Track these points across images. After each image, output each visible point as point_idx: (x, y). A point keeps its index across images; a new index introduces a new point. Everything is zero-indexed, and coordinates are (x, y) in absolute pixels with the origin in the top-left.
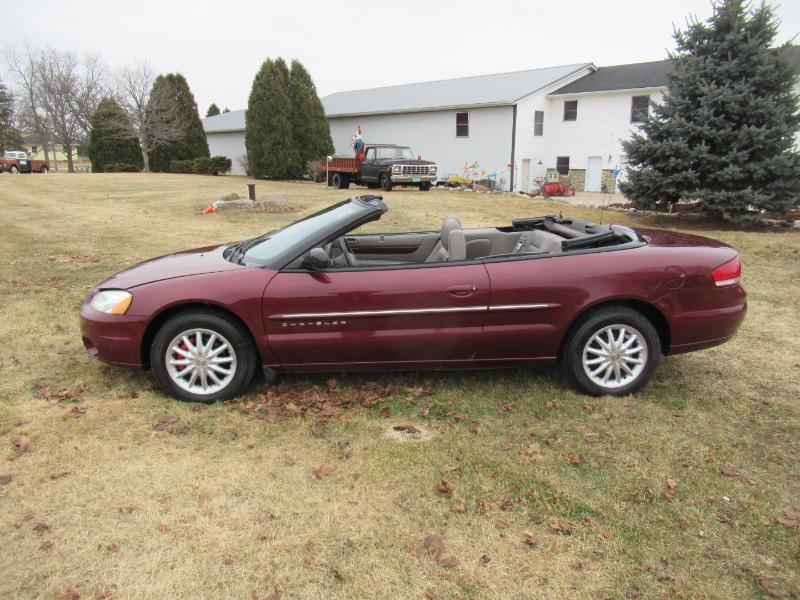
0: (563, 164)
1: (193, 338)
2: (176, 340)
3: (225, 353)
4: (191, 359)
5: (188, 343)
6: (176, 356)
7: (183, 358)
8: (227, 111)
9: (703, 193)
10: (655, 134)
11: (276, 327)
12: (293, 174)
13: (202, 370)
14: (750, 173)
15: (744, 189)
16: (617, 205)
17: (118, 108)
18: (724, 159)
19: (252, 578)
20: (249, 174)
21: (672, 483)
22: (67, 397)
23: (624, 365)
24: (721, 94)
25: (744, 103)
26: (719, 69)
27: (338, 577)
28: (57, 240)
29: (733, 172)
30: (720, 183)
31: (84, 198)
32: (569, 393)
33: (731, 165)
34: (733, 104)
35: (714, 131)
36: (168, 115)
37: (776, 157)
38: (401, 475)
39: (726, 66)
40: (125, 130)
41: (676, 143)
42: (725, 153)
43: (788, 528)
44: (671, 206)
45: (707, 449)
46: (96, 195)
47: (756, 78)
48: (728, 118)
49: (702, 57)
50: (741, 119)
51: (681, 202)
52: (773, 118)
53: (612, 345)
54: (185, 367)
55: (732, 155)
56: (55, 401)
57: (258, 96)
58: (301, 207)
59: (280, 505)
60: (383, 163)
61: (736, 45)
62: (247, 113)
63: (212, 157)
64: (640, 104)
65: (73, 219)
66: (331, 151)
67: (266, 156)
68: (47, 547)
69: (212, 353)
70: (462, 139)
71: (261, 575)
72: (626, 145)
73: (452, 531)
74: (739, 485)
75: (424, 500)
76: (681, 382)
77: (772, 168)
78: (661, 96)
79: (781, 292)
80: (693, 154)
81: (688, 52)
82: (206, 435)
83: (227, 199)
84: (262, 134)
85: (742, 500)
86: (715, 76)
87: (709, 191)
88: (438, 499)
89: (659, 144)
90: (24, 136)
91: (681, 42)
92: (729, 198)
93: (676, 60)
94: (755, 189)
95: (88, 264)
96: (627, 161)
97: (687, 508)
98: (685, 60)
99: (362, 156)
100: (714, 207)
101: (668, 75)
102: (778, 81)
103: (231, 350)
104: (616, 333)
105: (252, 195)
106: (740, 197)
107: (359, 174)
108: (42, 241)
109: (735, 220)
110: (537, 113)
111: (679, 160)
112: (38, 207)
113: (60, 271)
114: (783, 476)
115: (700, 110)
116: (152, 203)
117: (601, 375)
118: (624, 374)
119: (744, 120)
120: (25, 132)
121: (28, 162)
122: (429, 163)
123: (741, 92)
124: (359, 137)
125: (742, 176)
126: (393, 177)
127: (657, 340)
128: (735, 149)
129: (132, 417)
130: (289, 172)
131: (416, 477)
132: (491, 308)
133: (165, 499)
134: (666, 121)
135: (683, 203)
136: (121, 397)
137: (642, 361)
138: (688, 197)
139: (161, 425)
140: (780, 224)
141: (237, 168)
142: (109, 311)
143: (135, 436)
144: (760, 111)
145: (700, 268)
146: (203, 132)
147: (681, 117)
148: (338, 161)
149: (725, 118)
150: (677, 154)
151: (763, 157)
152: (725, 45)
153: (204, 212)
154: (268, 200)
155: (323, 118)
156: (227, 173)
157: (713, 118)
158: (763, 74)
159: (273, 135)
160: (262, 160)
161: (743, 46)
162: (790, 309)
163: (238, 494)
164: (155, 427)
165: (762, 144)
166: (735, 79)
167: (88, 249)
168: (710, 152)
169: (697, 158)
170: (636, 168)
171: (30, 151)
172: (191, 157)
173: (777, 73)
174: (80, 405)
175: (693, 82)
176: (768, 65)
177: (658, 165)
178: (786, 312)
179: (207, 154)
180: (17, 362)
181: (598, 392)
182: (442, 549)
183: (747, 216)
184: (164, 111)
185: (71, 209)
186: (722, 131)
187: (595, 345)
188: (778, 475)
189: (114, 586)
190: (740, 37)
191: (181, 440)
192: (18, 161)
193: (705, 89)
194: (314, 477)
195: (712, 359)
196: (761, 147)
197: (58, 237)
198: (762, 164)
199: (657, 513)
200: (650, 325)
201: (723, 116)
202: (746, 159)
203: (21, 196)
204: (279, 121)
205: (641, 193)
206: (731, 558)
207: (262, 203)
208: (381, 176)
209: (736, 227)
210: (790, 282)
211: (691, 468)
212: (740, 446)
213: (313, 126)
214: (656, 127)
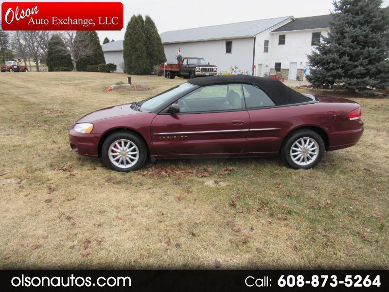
0: (278, 66)
1: (120, 144)
2: (113, 144)
3: (134, 150)
4: (119, 153)
5: (118, 145)
6: (113, 151)
7: (116, 152)
8: (113, 41)
9: (346, 80)
10: (323, 51)
11: (157, 138)
12: (146, 72)
13: (124, 157)
14: (369, 70)
15: (366, 78)
16: (305, 86)
17: (61, 40)
18: (356, 63)
19: (158, 235)
20: (125, 72)
21: (329, 202)
22: (66, 170)
23: (308, 155)
24: (355, 32)
25: (366, 36)
26: (355, 20)
27: (193, 235)
28: (41, 103)
29: (360, 70)
30: (354, 75)
31: (48, 84)
32: (284, 168)
33: (359, 67)
34: (361, 36)
35: (351, 50)
36: (85, 43)
37: (381, 62)
38: (214, 199)
39: (358, 18)
40: (64, 51)
41: (333, 56)
42: (357, 61)
43: (377, 218)
44: (330, 87)
45: (344, 189)
46: (53, 82)
47: (373, 24)
48: (358, 43)
49: (347, 14)
50: (365, 44)
51: (335, 84)
52: (381, 44)
53: (303, 146)
54: (116, 156)
55: (360, 61)
56: (61, 171)
57: (129, 34)
58: (153, 88)
59: (165, 210)
60: (191, 66)
61: (363, 8)
62: (124, 42)
63: (106, 64)
64: (316, 37)
65: (46, 94)
66: (165, 60)
67: (133, 63)
68: (73, 224)
69: (128, 150)
70: (229, 55)
71: (162, 234)
72: (309, 57)
73: (237, 219)
74: (357, 203)
75: (225, 208)
76: (334, 164)
77: (379, 67)
78: (326, 33)
79: (381, 126)
80: (341, 61)
81: (340, 11)
82: (129, 184)
83: (118, 84)
84: (132, 52)
85: (358, 208)
86: (352, 23)
87: (349, 79)
88: (230, 208)
89: (325, 56)
90: (14, 54)
91: (336, 6)
92: (358, 82)
93: (334, 15)
94: (371, 78)
95: (59, 114)
96: (309, 64)
97: (335, 211)
98: (338, 15)
99: (181, 63)
100: (351, 87)
101: (330, 23)
102: (383, 26)
103: (137, 149)
104: (305, 141)
105: (130, 82)
106: (363, 82)
107: (179, 72)
108: (35, 103)
109: (361, 93)
110: (265, 41)
111: (335, 64)
112: (28, 88)
113: (46, 118)
114: (376, 200)
115: (345, 40)
116: (82, 86)
117: (298, 160)
118: (308, 159)
119: (366, 44)
120: (15, 52)
121: (18, 66)
122: (213, 66)
123: (365, 31)
124: (179, 54)
125: (365, 71)
126: (196, 73)
127: (323, 144)
128: (361, 59)
129: (96, 177)
130: (145, 71)
131: (221, 200)
132: (250, 130)
133: (117, 208)
134: (329, 45)
135: (336, 85)
136: (89, 170)
137: (316, 153)
138: (339, 82)
139: (109, 180)
140: (383, 94)
141: (119, 69)
142: (83, 132)
143: (99, 185)
144: (374, 40)
145: (343, 112)
146: (102, 52)
147: (336, 43)
148: (169, 65)
149: (357, 44)
150: (334, 61)
151: (375, 62)
152: (358, 8)
153: (107, 90)
154: (138, 84)
155: (161, 44)
156: (115, 72)
157: (351, 44)
158: (376, 22)
159: (137, 53)
160: (131, 65)
161: (367, 9)
162: (384, 133)
163: (147, 206)
164: (107, 181)
165: (375, 56)
166: (362, 24)
167: (57, 107)
168: (349, 60)
169: (343, 63)
170: (314, 68)
171: (18, 61)
172: (97, 64)
173: (383, 22)
174: (72, 173)
175: (342, 26)
176: (379, 17)
177: (325, 67)
178: (382, 134)
179: (104, 62)
180: (39, 155)
181: (297, 167)
182: (234, 225)
183: (367, 91)
184: (83, 41)
185: (44, 89)
186: (355, 50)
187: (296, 146)
188: (374, 199)
189: (104, 238)
190: (365, 4)
191: (119, 186)
192: (13, 66)
193: (348, 30)
194: (177, 200)
195: (347, 154)
196: (374, 57)
197: (41, 102)
198: (374, 66)
199: (323, 213)
200: (320, 138)
201: (356, 42)
202: (367, 63)
203: (18, 83)
204: (140, 46)
205: (316, 80)
206: (352, 229)
207: (135, 86)
208: (190, 72)
209: (361, 96)
210: (385, 121)
211: (337, 196)
212: (358, 189)
213: (156, 48)
214: (324, 48)
